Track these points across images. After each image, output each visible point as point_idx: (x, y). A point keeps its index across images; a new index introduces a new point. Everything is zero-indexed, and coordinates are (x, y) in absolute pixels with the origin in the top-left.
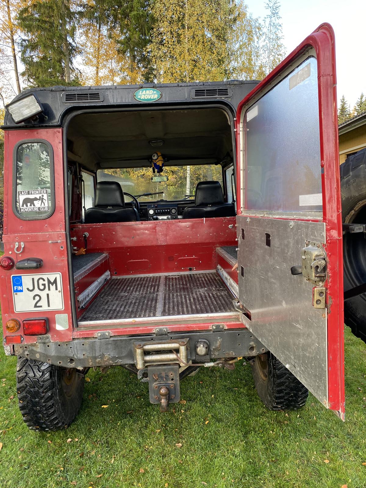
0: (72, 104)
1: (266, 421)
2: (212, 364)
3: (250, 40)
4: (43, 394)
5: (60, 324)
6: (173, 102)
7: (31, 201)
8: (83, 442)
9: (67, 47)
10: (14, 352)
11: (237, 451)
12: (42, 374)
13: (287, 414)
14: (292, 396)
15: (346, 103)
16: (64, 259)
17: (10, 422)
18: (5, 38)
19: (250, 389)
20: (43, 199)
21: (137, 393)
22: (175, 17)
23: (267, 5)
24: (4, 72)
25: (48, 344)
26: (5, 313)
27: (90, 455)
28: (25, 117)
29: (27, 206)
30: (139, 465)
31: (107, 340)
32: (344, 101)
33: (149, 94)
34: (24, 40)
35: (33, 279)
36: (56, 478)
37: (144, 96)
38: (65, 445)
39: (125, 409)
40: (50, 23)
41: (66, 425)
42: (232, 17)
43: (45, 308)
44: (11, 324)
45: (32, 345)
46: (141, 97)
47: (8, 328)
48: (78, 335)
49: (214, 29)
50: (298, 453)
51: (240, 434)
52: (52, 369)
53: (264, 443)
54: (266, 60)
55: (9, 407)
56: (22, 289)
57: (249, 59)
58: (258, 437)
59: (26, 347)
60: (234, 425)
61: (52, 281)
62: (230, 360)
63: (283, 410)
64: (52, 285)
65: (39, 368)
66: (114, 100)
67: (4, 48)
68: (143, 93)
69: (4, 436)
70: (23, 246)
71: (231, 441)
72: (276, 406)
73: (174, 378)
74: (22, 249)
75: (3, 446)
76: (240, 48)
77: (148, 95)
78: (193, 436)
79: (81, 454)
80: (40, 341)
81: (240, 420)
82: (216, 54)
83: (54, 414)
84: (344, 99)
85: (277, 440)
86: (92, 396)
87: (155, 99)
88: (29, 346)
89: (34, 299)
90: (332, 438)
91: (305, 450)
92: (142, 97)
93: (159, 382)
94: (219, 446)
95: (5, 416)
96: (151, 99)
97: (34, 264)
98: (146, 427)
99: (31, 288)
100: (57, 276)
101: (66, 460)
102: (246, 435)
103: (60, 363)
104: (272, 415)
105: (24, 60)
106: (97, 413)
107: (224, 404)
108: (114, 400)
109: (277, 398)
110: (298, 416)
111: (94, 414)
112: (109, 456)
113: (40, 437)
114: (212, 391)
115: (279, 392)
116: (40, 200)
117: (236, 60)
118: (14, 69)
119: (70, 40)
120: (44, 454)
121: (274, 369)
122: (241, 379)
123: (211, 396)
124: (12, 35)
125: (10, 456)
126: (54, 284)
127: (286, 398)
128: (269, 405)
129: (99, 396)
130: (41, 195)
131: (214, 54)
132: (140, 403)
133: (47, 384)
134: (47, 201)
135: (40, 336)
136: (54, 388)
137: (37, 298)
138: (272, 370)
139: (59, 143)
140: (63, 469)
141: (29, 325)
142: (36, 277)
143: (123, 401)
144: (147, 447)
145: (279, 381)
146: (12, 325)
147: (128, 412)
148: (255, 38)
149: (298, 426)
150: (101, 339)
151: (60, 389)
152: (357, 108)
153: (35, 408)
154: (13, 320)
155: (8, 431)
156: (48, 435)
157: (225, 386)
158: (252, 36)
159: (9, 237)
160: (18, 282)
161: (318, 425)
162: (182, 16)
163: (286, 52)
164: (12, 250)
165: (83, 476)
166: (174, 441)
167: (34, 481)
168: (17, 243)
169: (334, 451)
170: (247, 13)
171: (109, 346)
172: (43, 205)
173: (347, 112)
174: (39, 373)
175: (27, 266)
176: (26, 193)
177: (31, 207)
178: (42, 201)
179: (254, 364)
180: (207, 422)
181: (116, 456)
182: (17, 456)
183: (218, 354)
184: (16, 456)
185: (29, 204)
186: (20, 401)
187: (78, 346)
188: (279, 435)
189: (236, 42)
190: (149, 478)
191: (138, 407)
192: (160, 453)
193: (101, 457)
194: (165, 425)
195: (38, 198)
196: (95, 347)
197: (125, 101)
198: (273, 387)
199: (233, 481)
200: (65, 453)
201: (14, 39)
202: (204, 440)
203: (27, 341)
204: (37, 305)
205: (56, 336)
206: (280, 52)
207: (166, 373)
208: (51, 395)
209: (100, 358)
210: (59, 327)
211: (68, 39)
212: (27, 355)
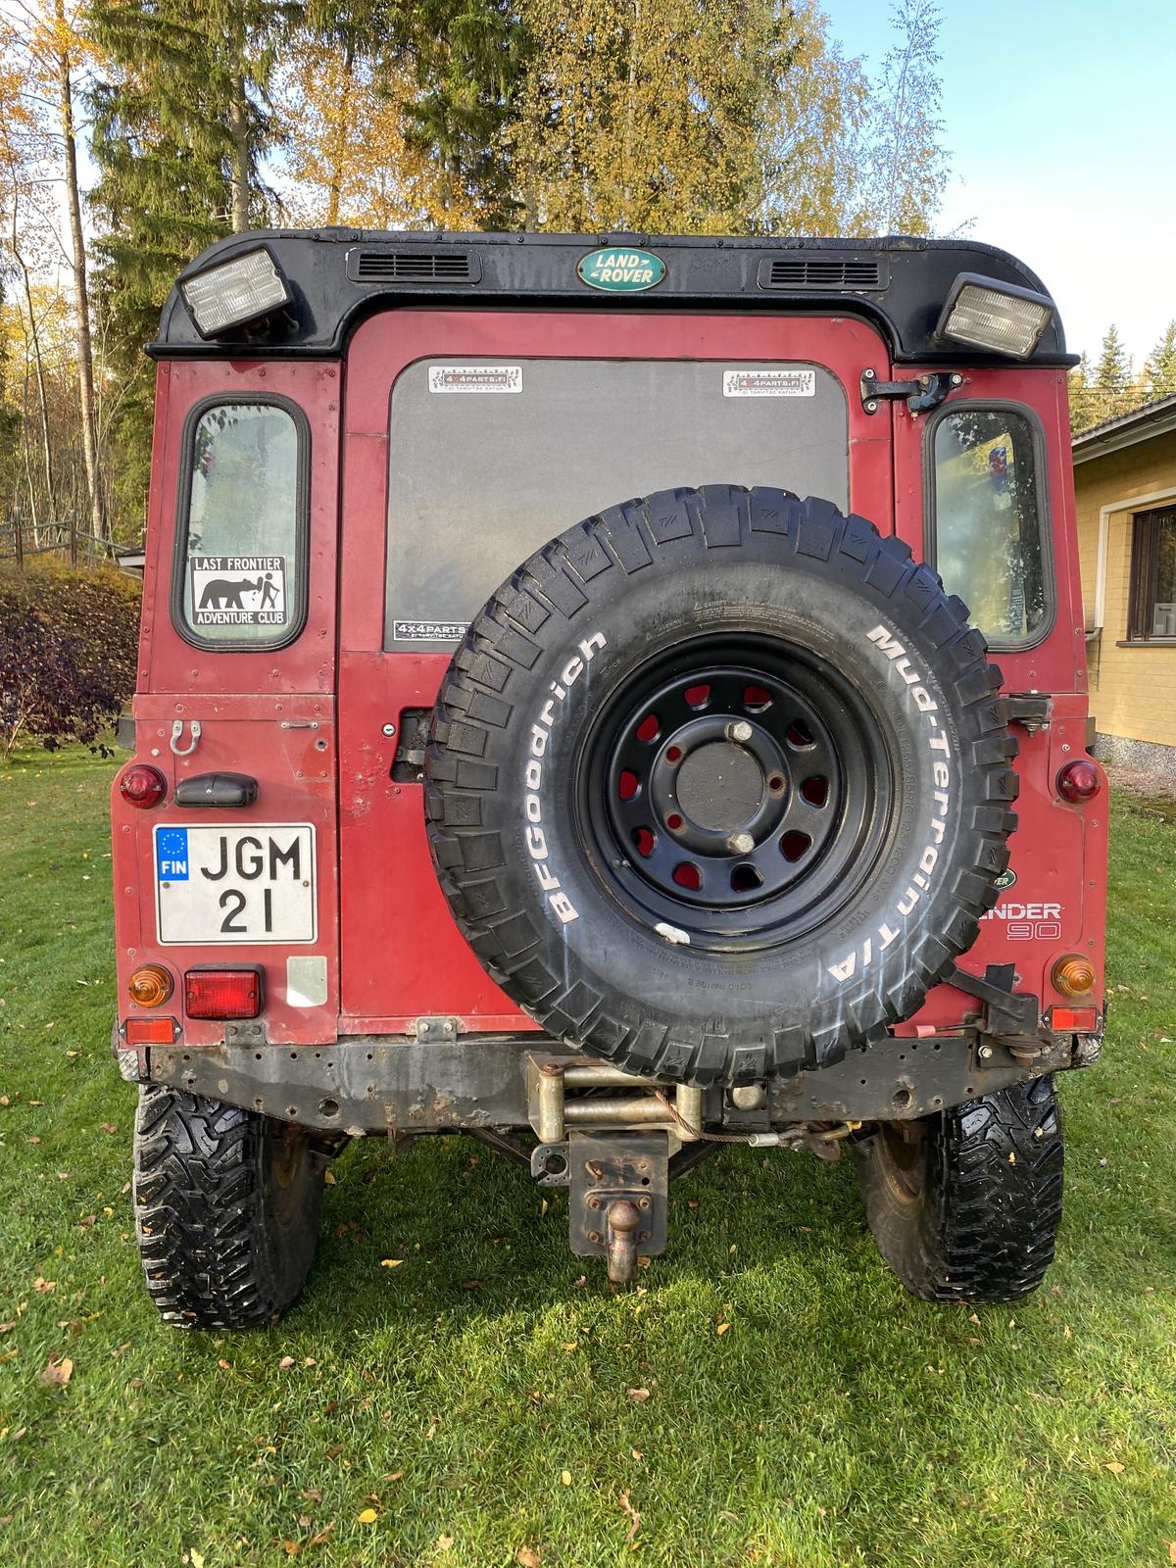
0: (379, 286)
1: (910, 1333)
2: (772, 1139)
3: (829, 128)
4: (219, 1211)
5: (301, 989)
6: (702, 296)
7: (232, 591)
8: (333, 1368)
9: (243, 116)
10: (149, 1071)
11: (828, 1420)
12: (219, 1147)
13: (975, 1316)
14: (1002, 1258)
15: (1122, 350)
16: (325, 780)
17: (88, 1295)
18: (42, 76)
19: (851, 1235)
20: (268, 586)
21: (489, 1225)
22: (600, 41)
23: (899, 17)
24: (34, 186)
25: (258, 1051)
26: (126, 946)
27: (356, 1410)
28: (236, 318)
29: (216, 605)
30: (518, 1450)
31: (448, 1044)
32: (1115, 345)
33: (626, 267)
34: (104, 88)
35: (223, 841)
36: (255, 1477)
37: (610, 271)
38: (275, 1376)
39: (454, 1275)
40: (195, 35)
41: (276, 1312)
42: (778, 50)
43: (256, 934)
44: (144, 981)
45: (206, 1051)
46: (600, 274)
47: (136, 992)
48: (354, 1026)
49: (721, 87)
50: (1022, 1438)
51: (833, 1369)
52: (249, 1132)
53: (911, 1402)
54: (881, 194)
55: (83, 1250)
56: (184, 872)
57: (824, 190)
58: (889, 1382)
59: (187, 1057)
60: (809, 1338)
61: (285, 849)
62: (826, 1131)
63: (966, 1298)
64: (285, 862)
65: (209, 1126)
66: (512, 281)
67: (37, 110)
68: (608, 263)
69: (76, 1340)
70: (196, 734)
71: (804, 1389)
72: (949, 1285)
73: (652, 1177)
74: (193, 744)
75: (73, 1371)
76: (800, 150)
77: (623, 269)
78: (682, 1366)
79: (328, 1407)
80: (232, 1039)
81: (826, 1326)
82: (724, 167)
83: (247, 1275)
84: (1113, 339)
85: (951, 1394)
86: (345, 1228)
87: (646, 283)
88: (196, 1052)
89: (223, 902)
90: (1126, 1396)
91: (1041, 1429)
92: (605, 277)
93: (604, 1187)
94: (766, 1404)
95: (72, 1276)
96: (630, 284)
97: (235, 793)
98: (527, 1332)
99: (216, 869)
100: (302, 834)
101: (283, 1424)
102: (851, 1372)
103: (293, 1112)
104: (927, 1315)
105: (102, 151)
106: (368, 1280)
107: (772, 1275)
108: (417, 1246)
109: (953, 1260)
110: (1012, 1323)
111: (359, 1285)
112: (417, 1417)
113: (191, 1347)
114: (730, 1232)
115: (965, 1240)
116: (259, 590)
117: (783, 189)
118: (65, 177)
119: (253, 95)
120: (207, 1401)
121: (953, 1166)
122: (820, 1202)
123: (729, 1248)
124: (65, 65)
125: (100, 1403)
126: (291, 860)
127: (984, 1260)
128: (922, 1282)
129: (370, 1231)
130: (263, 574)
131: (717, 166)
132: (501, 1257)
133: (231, 1177)
134: (281, 593)
135: (234, 1023)
136: (252, 1191)
137: (233, 902)
138: (945, 1169)
139: (332, 408)
140: (274, 1450)
141: (205, 985)
142: (234, 835)
143: (449, 1248)
144: (537, 1394)
145: (965, 1206)
146: (149, 984)
147: (465, 1285)
148: (848, 122)
149: (1014, 1355)
150: (427, 1043)
151: (270, 1197)
152: (1154, 370)
153: (190, 1253)
154: (150, 967)
155: (88, 1326)
156: (218, 1343)
157: (771, 1219)
158: (838, 117)
159: (154, 701)
160: (176, 848)
161: (1079, 1354)
162: (619, 39)
163: (946, 173)
164: (162, 744)
165: (341, 1475)
166: (623, 1379)
167: (185, 1484)
168: (178, 724)
169: (1137, 1437)
170: (826, 40)
171: (453, 1066)
172: (267, 607)
173: (1121, 380)
174: (209, 1142)
175: (209, 799)
176: (216, 563)
177: (228, 610)
178: (267, 594)
179: (871, 1152)
180: (721, 1329)
181: (440, 1418)
182: (123, 1403)
183: (795, 1109)
184: (119, 1403)
185: (223, 601)
186: (145, 1229)
187: (354, 1060)
188: (958, 1378)
189: (786, 132)
190: (552, 1491)
191: (496, 1272)
192: (581, 1415)
193: (394, 1419)
194: (591, 1331)
195: (255, 582)
196: (407, 1066)
197: (549, 284)
198: (944, 1225)
199: (824, 1513)
200: (276, 1402)
201: (72, 81)
202: (718, 1381)
203: (197, 1037)
204: (232, 924)
205: (284, 1026)
206: (927, 173)
207: (626, 1160)
208: (243, 1212)
209: (422, 1101)
210: (295, 998)
211: (248, 93)
212: (191, 1081)
